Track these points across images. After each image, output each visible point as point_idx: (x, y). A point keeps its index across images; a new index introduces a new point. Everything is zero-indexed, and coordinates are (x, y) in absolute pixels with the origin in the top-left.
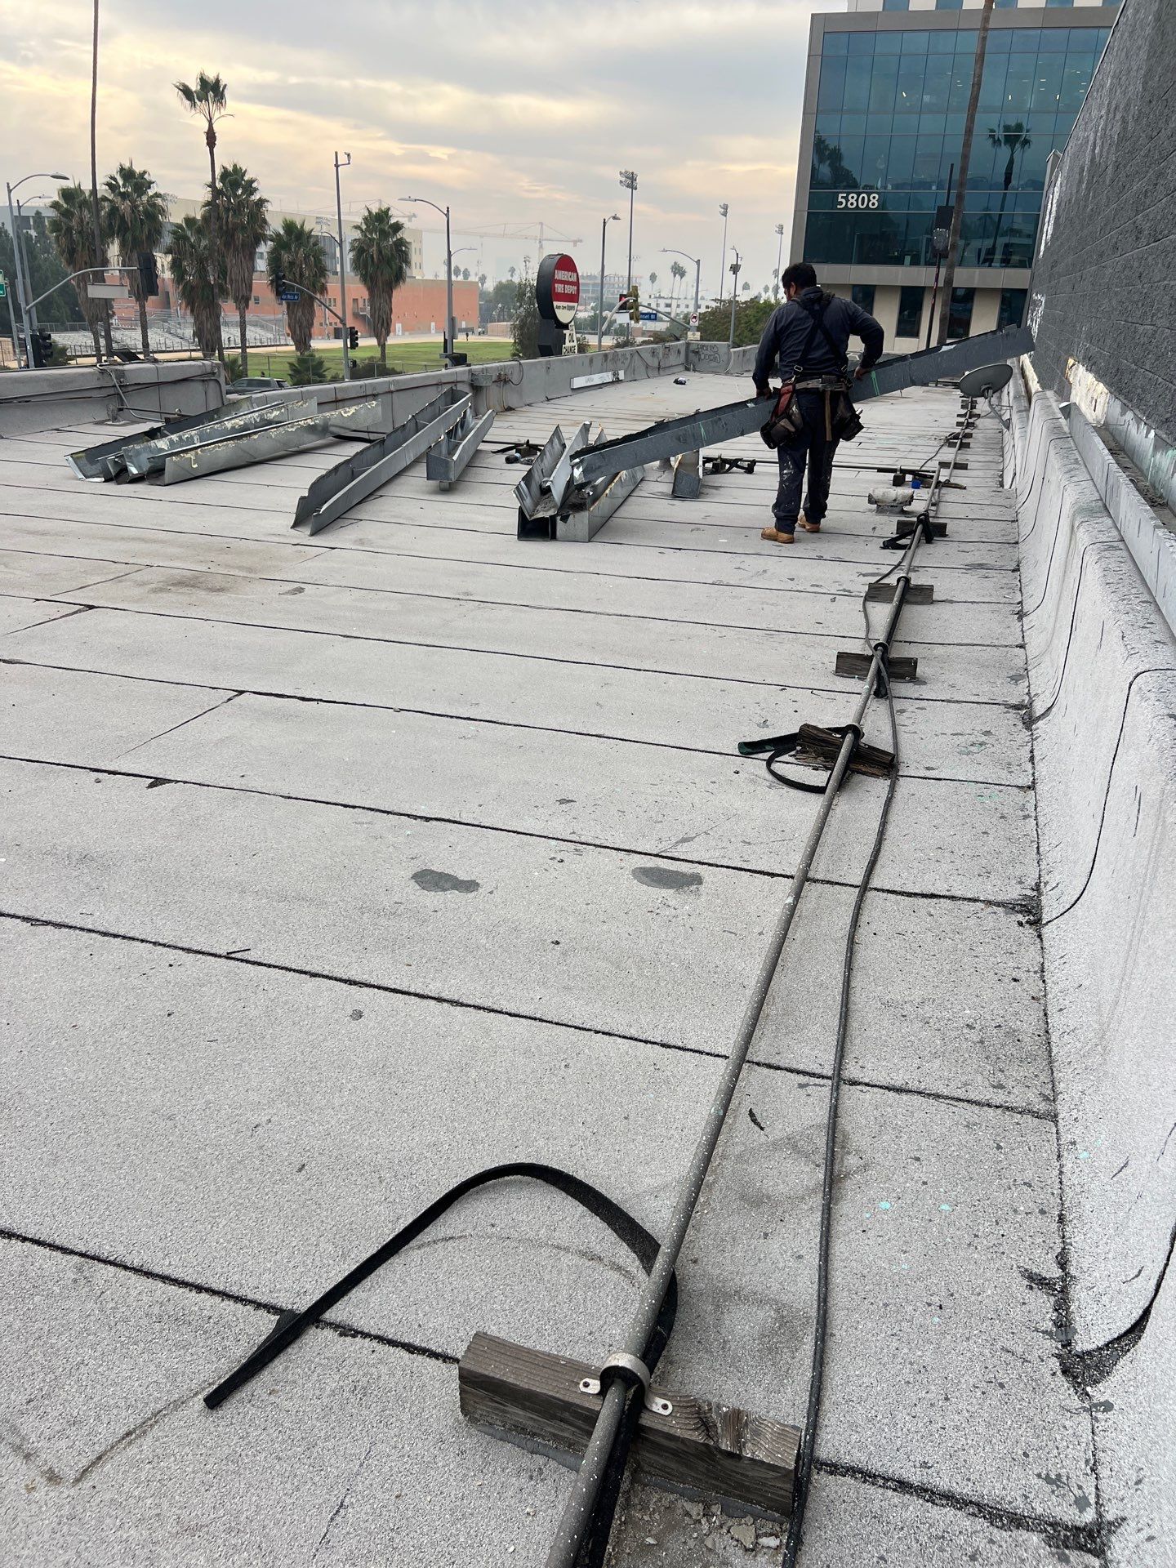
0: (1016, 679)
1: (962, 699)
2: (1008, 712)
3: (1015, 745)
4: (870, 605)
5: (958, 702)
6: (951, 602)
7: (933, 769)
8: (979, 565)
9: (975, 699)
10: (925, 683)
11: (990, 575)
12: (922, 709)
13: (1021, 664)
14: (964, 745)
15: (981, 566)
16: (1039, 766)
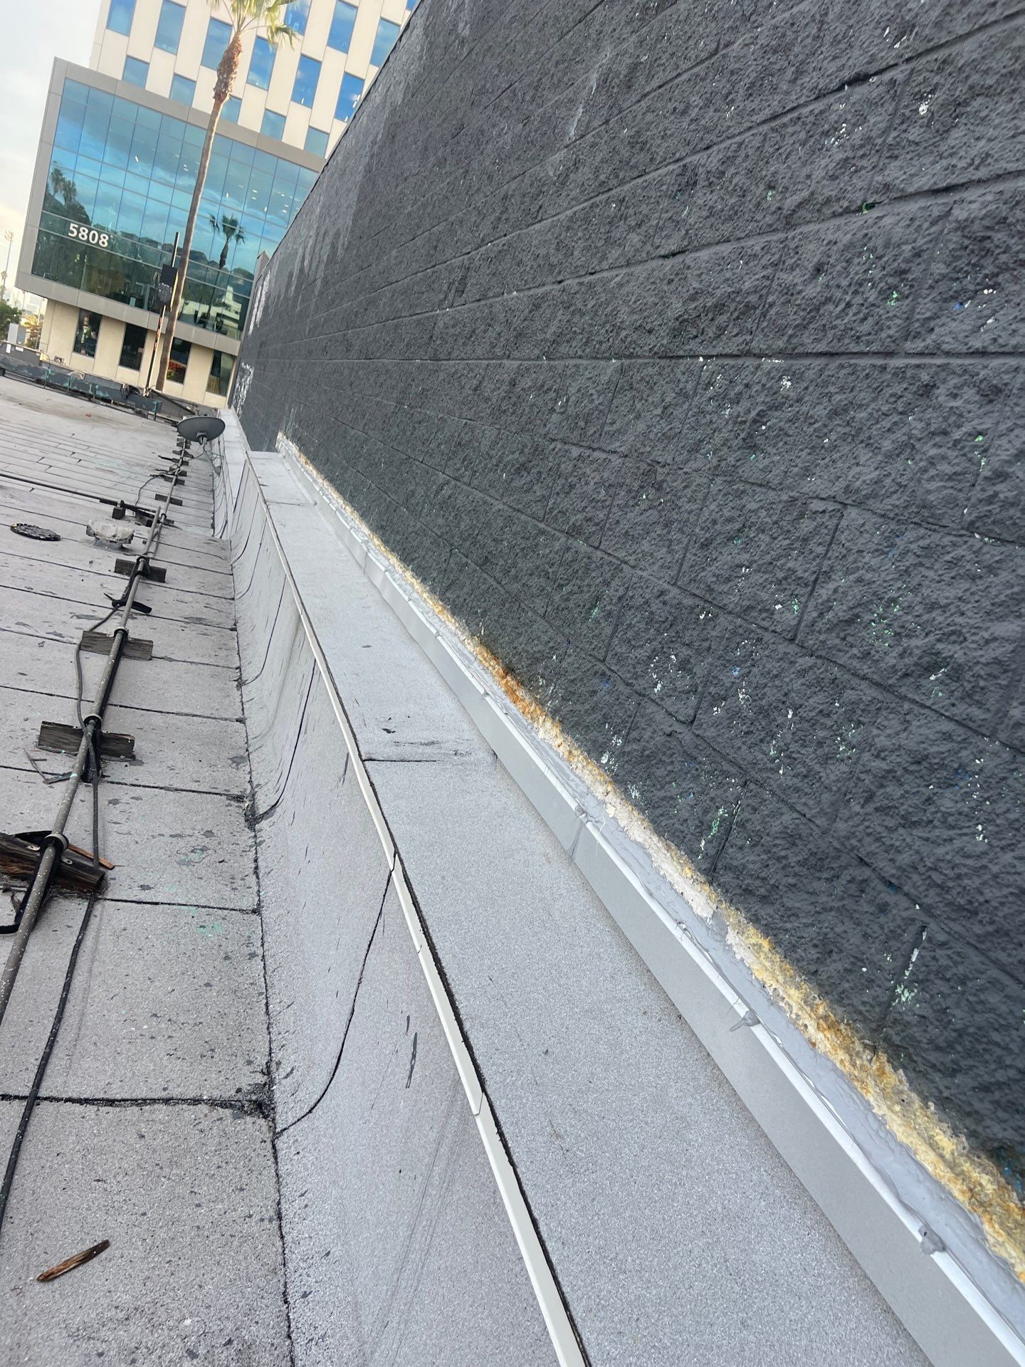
0: (237, 761)
1: (181, 787)
2: (229, 805)
3: (238, 849)
4: (83, 654)
5: (176, 790)
6: (171, 660)
7: (148, 888)
8: (198, 619)
9: (194, 787)
10: (141, 763)
11: (208, 632)
12: (137, 799)
13: (242, 743)
14: (183, 851)
15: (199, 621)
16: (265, 881)
